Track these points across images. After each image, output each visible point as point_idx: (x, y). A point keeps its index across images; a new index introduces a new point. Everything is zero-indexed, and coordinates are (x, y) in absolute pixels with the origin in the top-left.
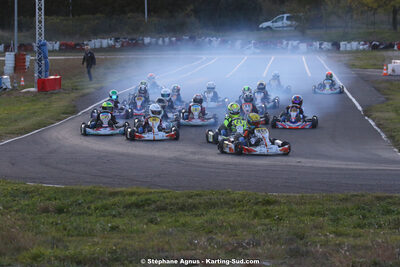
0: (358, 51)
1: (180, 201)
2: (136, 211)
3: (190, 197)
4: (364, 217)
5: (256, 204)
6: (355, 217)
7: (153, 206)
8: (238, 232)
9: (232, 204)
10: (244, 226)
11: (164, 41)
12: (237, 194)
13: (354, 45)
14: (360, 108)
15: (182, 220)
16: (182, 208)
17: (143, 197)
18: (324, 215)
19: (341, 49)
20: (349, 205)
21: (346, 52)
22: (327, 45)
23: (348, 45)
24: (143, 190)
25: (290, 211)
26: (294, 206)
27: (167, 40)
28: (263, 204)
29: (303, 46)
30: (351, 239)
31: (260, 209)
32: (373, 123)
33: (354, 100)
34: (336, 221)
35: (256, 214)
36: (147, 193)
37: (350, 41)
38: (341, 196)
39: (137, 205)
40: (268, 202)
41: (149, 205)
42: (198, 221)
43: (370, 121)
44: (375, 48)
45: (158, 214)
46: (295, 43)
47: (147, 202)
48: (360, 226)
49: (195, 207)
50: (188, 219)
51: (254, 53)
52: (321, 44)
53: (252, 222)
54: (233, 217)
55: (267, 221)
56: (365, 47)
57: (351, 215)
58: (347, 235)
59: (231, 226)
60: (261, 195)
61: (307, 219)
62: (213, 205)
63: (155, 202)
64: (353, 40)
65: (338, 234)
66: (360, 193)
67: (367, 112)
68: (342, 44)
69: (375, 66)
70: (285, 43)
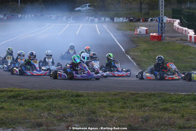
0: (122, 22)
1: (35, 95)
2: (13, 100)
3: (40, 93)
4: (125, 103)
5: (72, 96)
6: (120, 103)
7: (22, 97)
8: (63, 110)
9: (60, 97)
10: (66, 107)
11: (28, 16)
12: (63, 92)
13: (121, 19)
14: (123, 50)
15: (36, 104)
16: (36, 98)
17: (17, 93)
18: (105, 102)
19: (115, 21)
20: (118, 97)
21: (117, 23)
22: (108, 19)
23: (118, 19)
24: (17, 89)
25: (89, 100)
26: (91, 98)
27: (29, 16)
28: (76, 97)
29: (96, 20)
30: (118, 114)
31: (74, 99)
32: (130, 58)
33: (121, 46)
34: (111, 105)
35: (72, 101)
36: (19, 91)
37: (119, 17)
38: (114, 93)
39: (14, 97)
40: (78, 96)
41: (20, 96)
42: (44, 105)
43: (128, 56)
44: (131, 21)
45: (24, 101)
46: (92, 18)
47: (19, 95)
48: (122, 107)
49: (42, 98)
50: (38, 104)
51: (72, 23)
52: (105, 19)
53: (70, 105)
54: (61, 103)
55: (77, 105)
56: (127, 20)
57: (118, 102)
58: (116, 112)
59: (60, 107)
60: (75, 92)
61: (97, 104)
62: (51, 97)
63: (22, 95)
64: (121, 17)
65: (112, 112)
66: (123, 91)
67: (127, 52)
68: (115, 18)
69: (131, 30)
70: (87, 18)
